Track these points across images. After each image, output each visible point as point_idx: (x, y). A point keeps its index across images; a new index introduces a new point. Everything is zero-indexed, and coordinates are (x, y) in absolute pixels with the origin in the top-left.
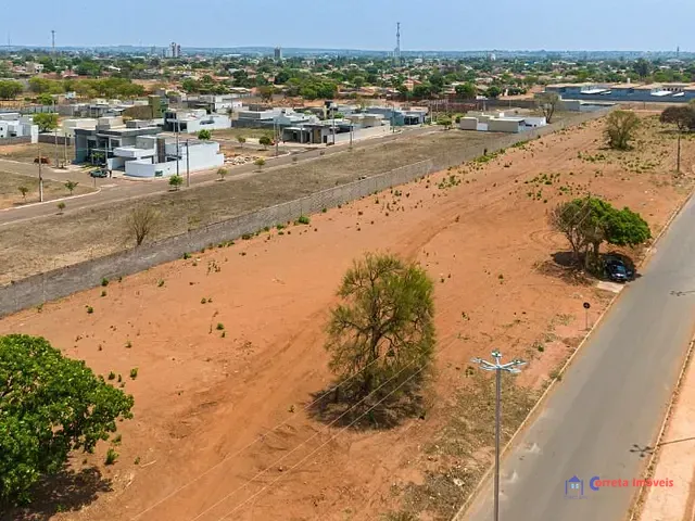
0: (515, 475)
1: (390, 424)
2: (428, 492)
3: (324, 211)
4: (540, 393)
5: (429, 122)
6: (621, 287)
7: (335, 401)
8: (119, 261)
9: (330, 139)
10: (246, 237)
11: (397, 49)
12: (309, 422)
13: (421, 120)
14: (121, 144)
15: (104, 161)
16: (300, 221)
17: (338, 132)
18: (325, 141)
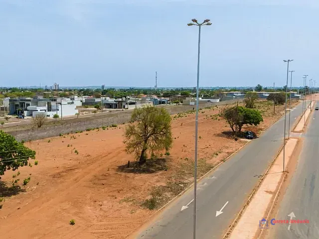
0: (205, 184)
1: (152, 172)
2: (168, 187)
3: (124, 124)
4: (216, 165)
5: (170, 103)
6: (251, 140)
7: (128, 167)
8: (29, 134)
9: (126, 107)
10: (88, 130)
11: (156, 86)
12: (117, 172)
13: (166, 102)
14: (30, 105)
15: (23, 113)
16: (113, 126)
17: (130, 104)
18: (124, 108)
